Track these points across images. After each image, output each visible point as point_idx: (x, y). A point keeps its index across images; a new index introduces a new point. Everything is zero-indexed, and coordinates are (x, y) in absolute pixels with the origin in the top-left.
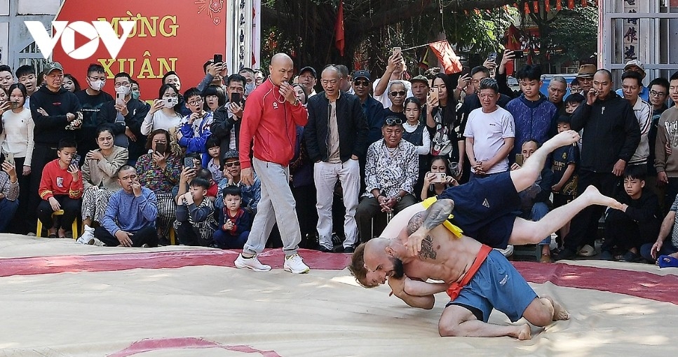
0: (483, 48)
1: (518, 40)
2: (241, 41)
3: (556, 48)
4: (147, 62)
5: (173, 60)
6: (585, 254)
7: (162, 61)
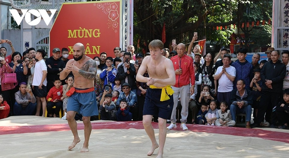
0: (221, 42)
1: (236, 39)
2: (126, 39)
3: (252, 42)
4: (88, 47)
5: (99, 47)
6: (266, 126)
7: (94, 47)
